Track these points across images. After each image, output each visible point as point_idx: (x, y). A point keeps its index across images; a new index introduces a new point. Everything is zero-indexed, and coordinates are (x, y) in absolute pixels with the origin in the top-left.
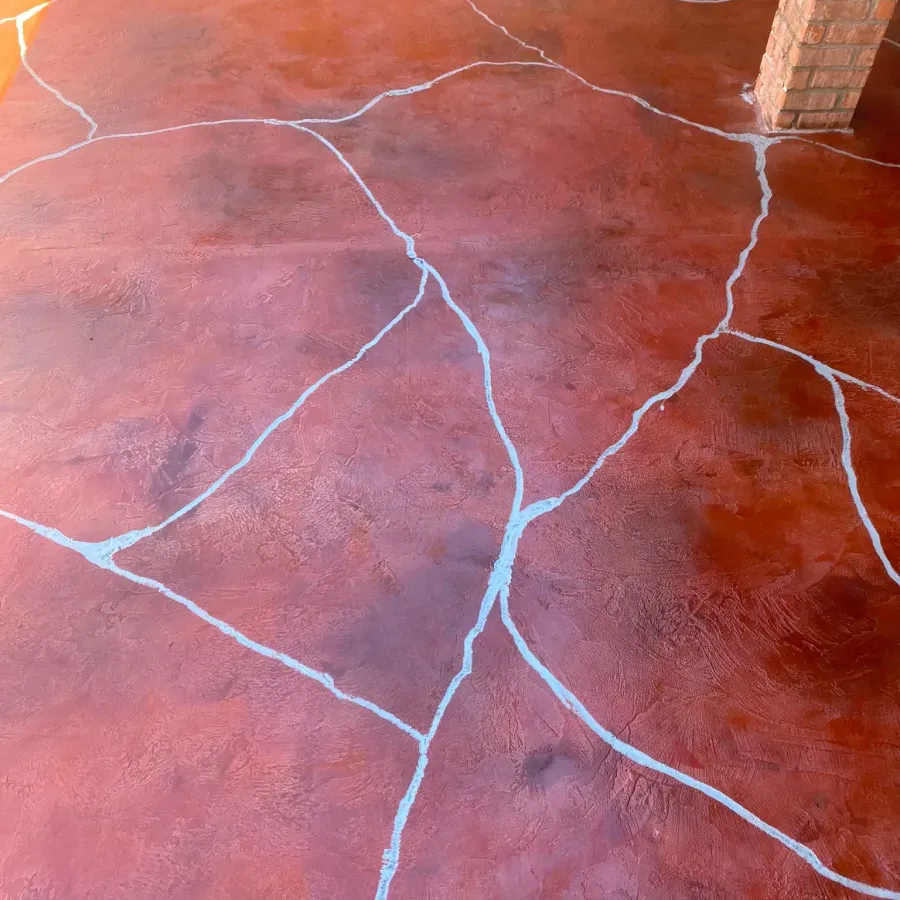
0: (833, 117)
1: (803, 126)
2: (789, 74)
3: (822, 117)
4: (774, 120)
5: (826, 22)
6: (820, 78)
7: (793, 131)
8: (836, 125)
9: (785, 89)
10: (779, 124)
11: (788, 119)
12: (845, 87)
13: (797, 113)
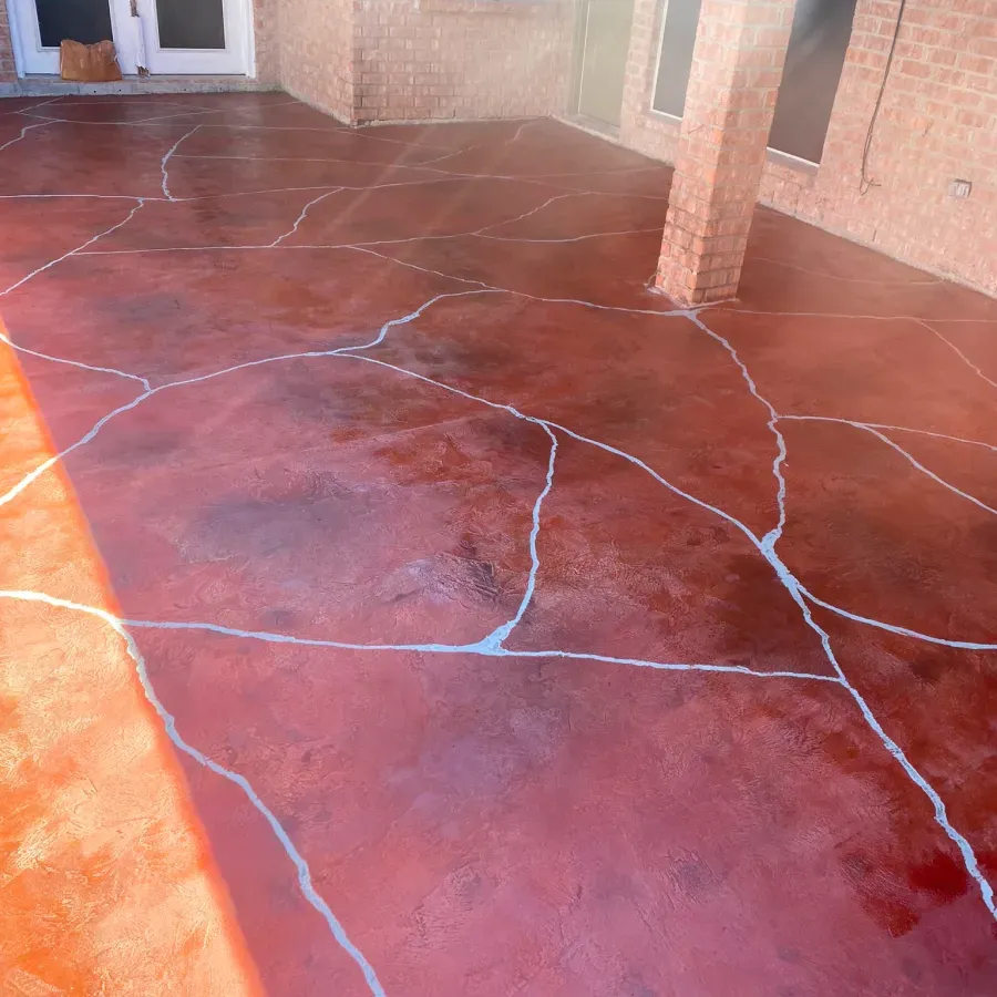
0: (726, 291)
1: (709, 300)
2: (697, 261)
3: (719, 292)
4: (689, 298)
5: (717, 221)
6: (717, 262)
7: (703, 304)
8: (729, 296)
9: (695, 273)
10: (695, 301)
11: (699, 296)
12: (732, 267)
13: (704, 290)
